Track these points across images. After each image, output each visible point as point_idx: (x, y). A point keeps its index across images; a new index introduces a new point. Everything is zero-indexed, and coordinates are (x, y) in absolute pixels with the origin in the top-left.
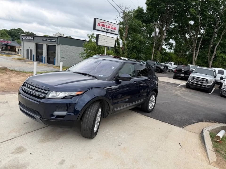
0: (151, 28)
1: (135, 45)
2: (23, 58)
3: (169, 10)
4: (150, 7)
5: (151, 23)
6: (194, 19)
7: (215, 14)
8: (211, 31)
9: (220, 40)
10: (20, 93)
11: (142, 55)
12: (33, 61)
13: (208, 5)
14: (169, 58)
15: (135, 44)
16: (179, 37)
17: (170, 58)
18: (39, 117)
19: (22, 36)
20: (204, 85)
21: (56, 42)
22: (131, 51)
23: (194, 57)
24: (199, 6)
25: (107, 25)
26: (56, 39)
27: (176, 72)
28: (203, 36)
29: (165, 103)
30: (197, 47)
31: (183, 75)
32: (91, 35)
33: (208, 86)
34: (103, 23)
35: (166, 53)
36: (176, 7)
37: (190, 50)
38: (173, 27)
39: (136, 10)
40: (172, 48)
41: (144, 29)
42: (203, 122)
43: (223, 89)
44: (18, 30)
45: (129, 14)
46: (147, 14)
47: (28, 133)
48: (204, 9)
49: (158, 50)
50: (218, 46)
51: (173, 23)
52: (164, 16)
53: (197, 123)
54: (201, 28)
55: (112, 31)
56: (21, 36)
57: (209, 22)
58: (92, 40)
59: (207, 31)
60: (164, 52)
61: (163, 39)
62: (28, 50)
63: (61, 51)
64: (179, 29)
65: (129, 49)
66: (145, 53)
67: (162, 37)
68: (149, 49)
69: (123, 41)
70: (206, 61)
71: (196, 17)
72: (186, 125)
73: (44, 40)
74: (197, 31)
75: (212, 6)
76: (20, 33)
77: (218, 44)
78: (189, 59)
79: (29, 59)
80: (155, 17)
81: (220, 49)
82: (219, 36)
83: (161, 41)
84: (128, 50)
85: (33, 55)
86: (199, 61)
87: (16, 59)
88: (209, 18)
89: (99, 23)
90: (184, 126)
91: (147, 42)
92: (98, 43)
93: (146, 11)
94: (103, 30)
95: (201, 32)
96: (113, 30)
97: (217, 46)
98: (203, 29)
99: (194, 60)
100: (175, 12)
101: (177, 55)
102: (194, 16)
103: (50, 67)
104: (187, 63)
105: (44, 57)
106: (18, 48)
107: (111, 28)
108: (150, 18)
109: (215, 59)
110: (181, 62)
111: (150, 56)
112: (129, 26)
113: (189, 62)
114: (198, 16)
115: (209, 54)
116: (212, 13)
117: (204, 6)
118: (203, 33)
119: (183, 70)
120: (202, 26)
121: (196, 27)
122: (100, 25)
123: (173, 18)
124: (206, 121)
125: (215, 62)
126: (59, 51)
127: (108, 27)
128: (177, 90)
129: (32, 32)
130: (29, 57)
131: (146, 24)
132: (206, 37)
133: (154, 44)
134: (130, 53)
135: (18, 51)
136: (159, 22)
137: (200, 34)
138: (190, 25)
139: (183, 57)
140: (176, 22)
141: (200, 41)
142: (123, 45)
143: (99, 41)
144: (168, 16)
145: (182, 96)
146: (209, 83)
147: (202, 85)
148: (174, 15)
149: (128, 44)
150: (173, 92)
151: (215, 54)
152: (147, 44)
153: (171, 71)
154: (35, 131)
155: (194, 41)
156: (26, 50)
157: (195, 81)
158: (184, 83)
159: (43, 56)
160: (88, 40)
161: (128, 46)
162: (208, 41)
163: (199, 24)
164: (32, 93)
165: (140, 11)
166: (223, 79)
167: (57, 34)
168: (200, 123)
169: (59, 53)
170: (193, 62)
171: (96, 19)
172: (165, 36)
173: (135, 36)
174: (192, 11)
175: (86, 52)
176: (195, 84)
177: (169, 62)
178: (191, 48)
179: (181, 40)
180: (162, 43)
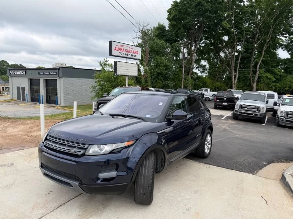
0: (177, 49)
1: (159, 71)
2: (13, 99)
3: (196, 25)
4: (173, 23)
5: (177, 43)
6: (228, 33)
7: (252, 26)
8: (250, 47)
9: (262, 56)
10: (43, 151)
11: (170, 83)
12: (27, 102)
13: (243, 16)
14: (203, 84)
15: (160, 69)
16: (212, 57)
17: (205, 83)
18: (77, 183)
19: (10, 70)
20: (255, 115)
21: (56, 74)
22: (155, 78)
23: (233, 79)
24: (232, 18)
25: (126, 49)
26: (57, 71)
27: (217, 100)
28: (242, 54)
29: (218, 142)
30: (236, 67)
31: (226, 104)
32: (104, 63)
33: (261, 115)
34: (122, 46)
35: (199, 78)
36: (205, 20)
37: (228, 71)
38: (203, 45)
39: (157, 28)
40: (206, 71)
41: (169, 50)
42: (274, 163)
43: (279, 117)
44: (2, 62)
45: (148, 33)
46: (171, 31)
47: (58, 207)
48: (238, 22)
49: (188, 74)
50: (261, 64)
51: (204, 41)
52: (192, 32)
53: (269, 166)
54: (238, 43)
55: (132, 55)
56: (8, 71)
57: (247, 36)
58: (105, 69)
59: (245, 47)
60: (196, 76)
61: (194, 61)
62: (18, 88)
63: (65, 86)
64: (211, 48)
65: (153, 76)
66: (173, 80)
67: (191, 58)
68: (177, 75)
69: (145, 67)
70: (249, 84)
71: (231, 30)
72: (257, 170)
73: (40, 73)
74: (233, 48)
75: (248, 17)
76: (4, 66)
77: (260, 62)
78: (228, 83)
79: (21, 99)
80: (180, 34)
81: (263, 67)
82: (260, 52)
83: (191, 64)
84: (151, 77)
85: (27, 94)
86: (240, 83)
87: (2, 101)
88: (246, 31)
89: (116, 47)
90: (256, 172)
91: (174, 66)
92: (117, 73)
93: (169, 28)
94: (122, 55)
95: (238, 49)
96: (134, 54)
97: (259, 64)
98: (240, 45)
99: (234, 84)
100: (205, 27)
101: (212, 79)
102: (227, 30)
103: (51, 108)
104: (226, 88)
105: (42, 96)
106: (3, 87)
107: (131, 52)
108: (175, 36)
109: (259, 80)
110: (218, 88)
111: (179, 83)
112: (150, 48)
113: (228, 86)
114: (232, 30)
115: (252, 75)
116: (249, 25)
117: (239, 18)
118: (241, 49)
119: (225, 98)
120: (238, 41)
121: (231, 43)
122: (118, 49)
123: (203, 34)
124: (278, 162)
125: (259, 84)
126: (62, 86)
127: (128, 52)
128: (223, 124)
129: (20, 64)
130: (21, 97)
131: (171, 44)
132: (245, 55)
133: (183, 68)
134: (154, 82)
135: (3, 90)
136: (185, 40)
137: (237, 51)
138: (224, 41)
139: (220, 81)
140: (206, 38)
141: (238, 60)
142: (145, 72)
143: (118, 70)
144: (196, 32)
145: (231, 131)
146: (261, 111)
147: (254, 114)
148: (204, 31)
149: (150, 70)
150: (220, 127)
151: (258, 75)
152: (174, 69)
153: (207, 99)
154: (66, 202)
155: (231, 61)
156: (16, 88)
157: (243, 110)
158: (229, 114)
159: (40, 94)
160: (100, 70)
161: (150, 72)
162: (248, 58)
163: (235, 40)
164: (63, 150)
165: (161, 28)
166: (277, 105)
167: (56, 64)
168: (272, 164)
169: (62, 89)
170: (233, 86)
171: (113, 42)
172: (195, 57)
173: (158, 60)
174: (225, 25)
175: (99, 85)
176: (245, 113)
177: (204, 89)
178: (229, 70)
179: (215, 61)
180: (192, 66)
